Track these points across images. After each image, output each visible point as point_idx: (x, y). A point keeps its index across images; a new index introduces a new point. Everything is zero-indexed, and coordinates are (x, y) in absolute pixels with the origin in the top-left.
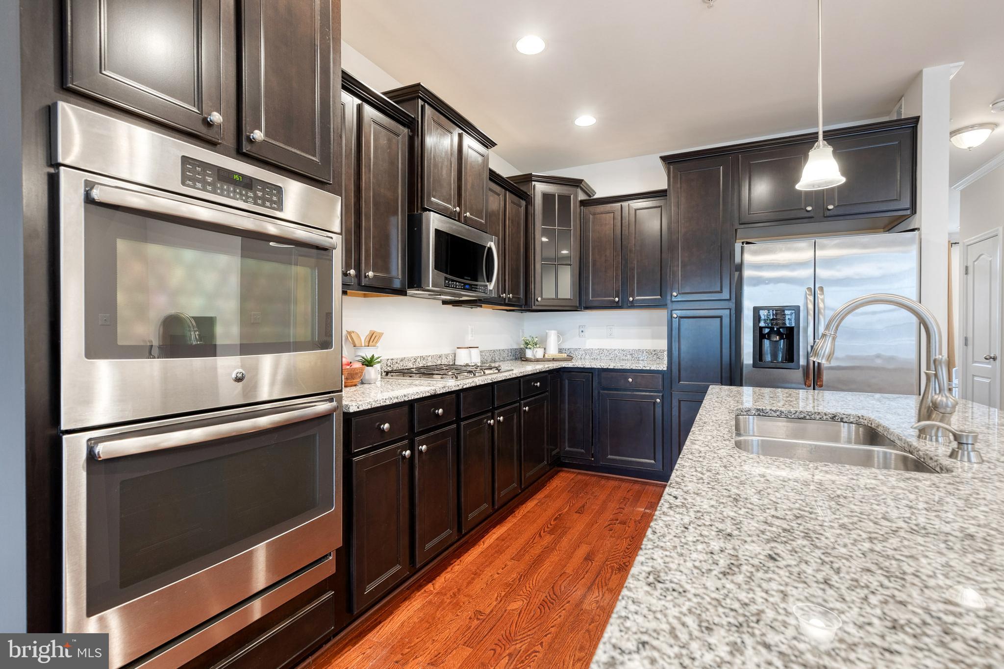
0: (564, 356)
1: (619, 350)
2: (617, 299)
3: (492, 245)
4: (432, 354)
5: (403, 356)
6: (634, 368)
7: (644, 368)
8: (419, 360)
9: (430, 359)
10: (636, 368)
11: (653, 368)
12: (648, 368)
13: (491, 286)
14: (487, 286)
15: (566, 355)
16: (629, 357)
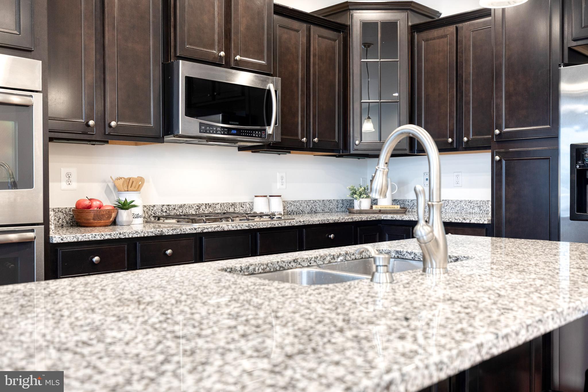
0: (397, 207)
1: (465, 201)
2: (450, 140)
3: (271, 87)
4: (221, 202)
5: (183, 203)
6: (453, 221)
7: (464, 221)
8: (204, 207)
9: (217, 206)
10: (456, 221)
11: (473, 221)
12: (468, 221)
13: (270, 130)
14: (265, 130)
15: (399, 207)
16: (477, 210)
